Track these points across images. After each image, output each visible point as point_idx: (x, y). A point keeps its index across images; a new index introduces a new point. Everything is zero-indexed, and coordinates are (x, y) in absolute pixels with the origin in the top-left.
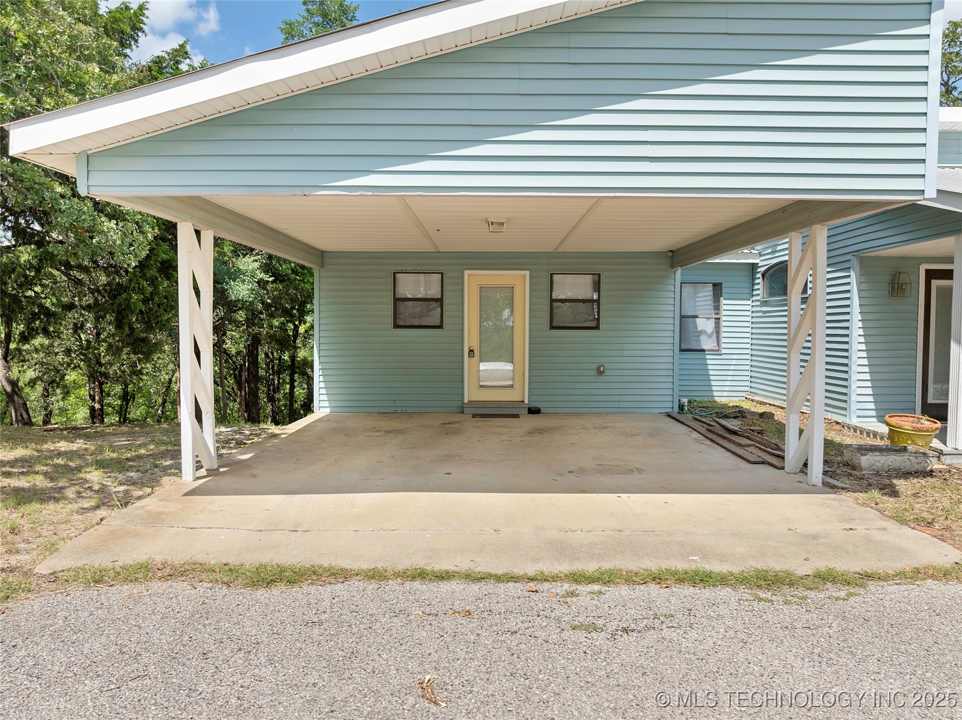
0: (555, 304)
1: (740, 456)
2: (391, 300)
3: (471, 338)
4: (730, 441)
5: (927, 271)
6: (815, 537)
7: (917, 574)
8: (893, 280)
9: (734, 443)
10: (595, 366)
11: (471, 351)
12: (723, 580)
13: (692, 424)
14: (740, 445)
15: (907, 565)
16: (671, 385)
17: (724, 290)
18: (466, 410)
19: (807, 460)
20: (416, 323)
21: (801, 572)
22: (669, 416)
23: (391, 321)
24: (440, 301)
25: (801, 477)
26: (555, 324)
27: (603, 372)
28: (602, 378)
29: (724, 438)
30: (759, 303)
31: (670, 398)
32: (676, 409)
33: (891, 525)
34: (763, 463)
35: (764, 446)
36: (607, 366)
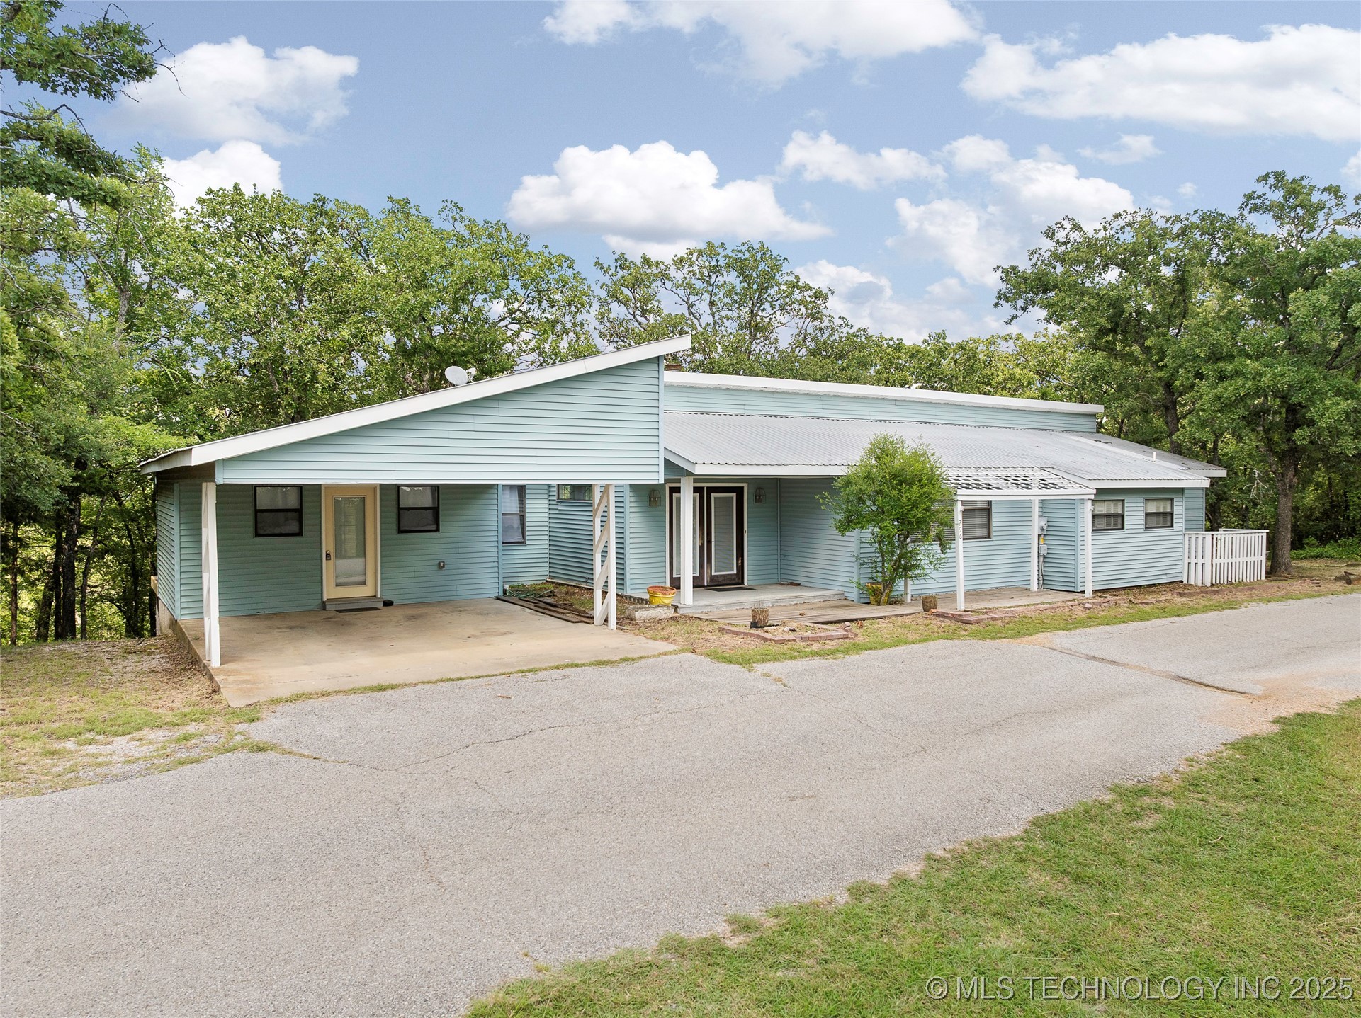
0: (401, 512)
1: (565, 620)
2: (251, 512)
3: (328, 544)
4: (555, 611)
5: (670, 488)
6: (618, 648)
7: (660, 655)
8: (650, 495)
9: (558, 612)
10: (437, 562)
11: (327, 554)
12: (584, 665)
13: (520, 603)
14: (562, 613)
15: (656, 653)
16: (496, 575)
17: (527, 492)
18: (328, 607)
19: (607, 617)
20: (276, 531)
21: (614, 660)
22: (498, 599)
23: (252, 530)
24: (299, 512)
25: (605, 627)
26: (402, 529)
27: (443, 567)
28: (443, 572)
29: (550, 610)
30: (555, 503)
31: (496, 585)
32: (501, 594)
33: (651, 642)
34: (581, 622)
35: (578, 613)
36: (446, 562)
